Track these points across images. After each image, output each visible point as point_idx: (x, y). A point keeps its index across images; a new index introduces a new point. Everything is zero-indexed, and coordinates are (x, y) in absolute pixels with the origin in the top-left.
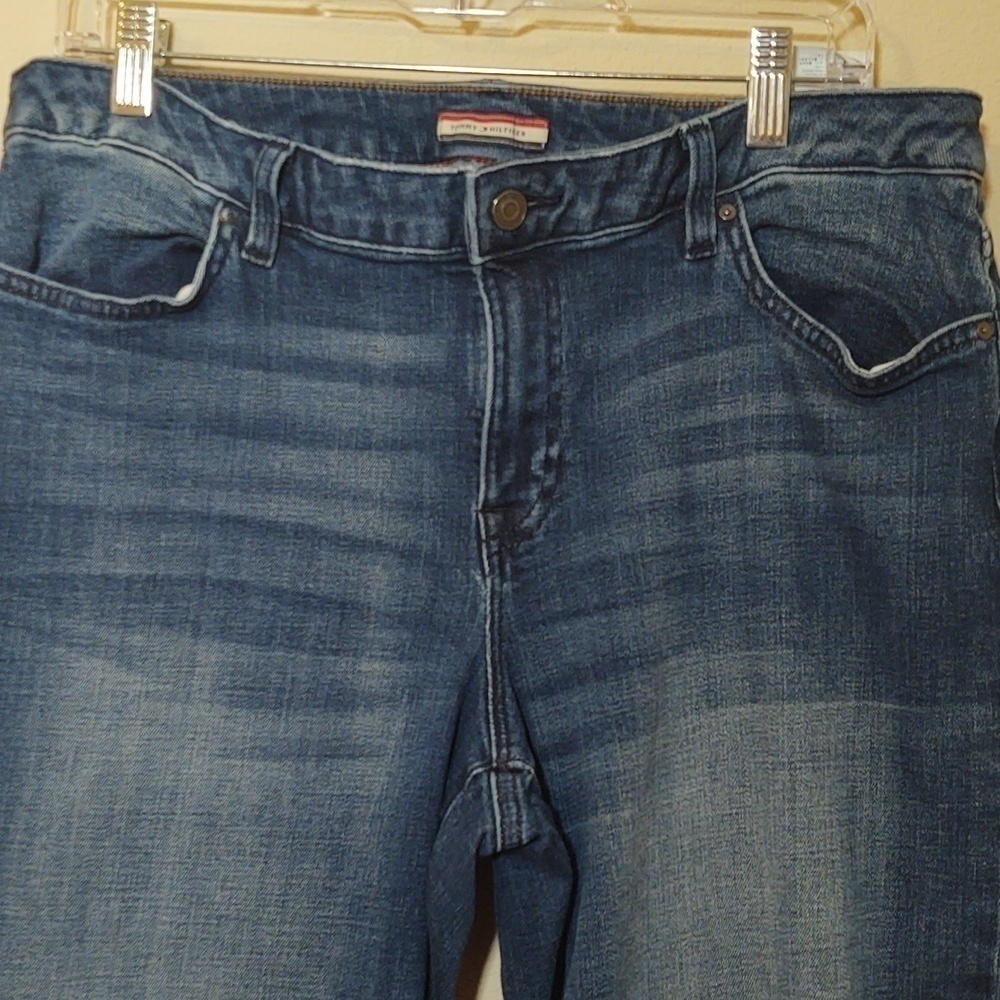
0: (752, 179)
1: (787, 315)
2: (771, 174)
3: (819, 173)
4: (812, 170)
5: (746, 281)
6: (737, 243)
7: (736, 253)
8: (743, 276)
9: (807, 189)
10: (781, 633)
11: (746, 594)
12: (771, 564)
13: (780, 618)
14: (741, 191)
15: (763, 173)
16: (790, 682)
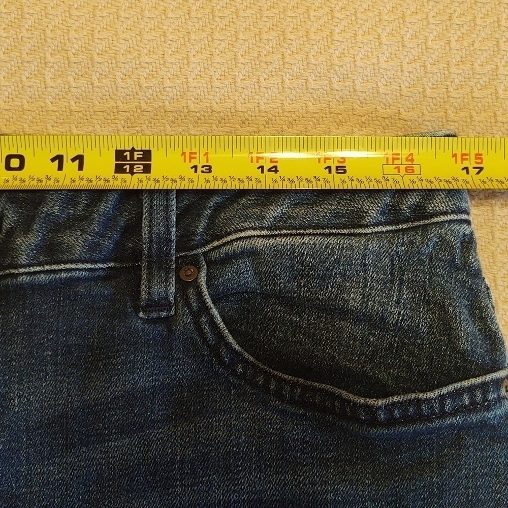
0: (216, 244)
1: (261, 380)
2: (237, 239)
3: (291, 235)
4: (284, 232)
5: (209, 346)
6: (195, 305)
7: (196, 316)
8: (205, 340)
9: (277, 252)
14: (205, 254)
15: (229, 238)
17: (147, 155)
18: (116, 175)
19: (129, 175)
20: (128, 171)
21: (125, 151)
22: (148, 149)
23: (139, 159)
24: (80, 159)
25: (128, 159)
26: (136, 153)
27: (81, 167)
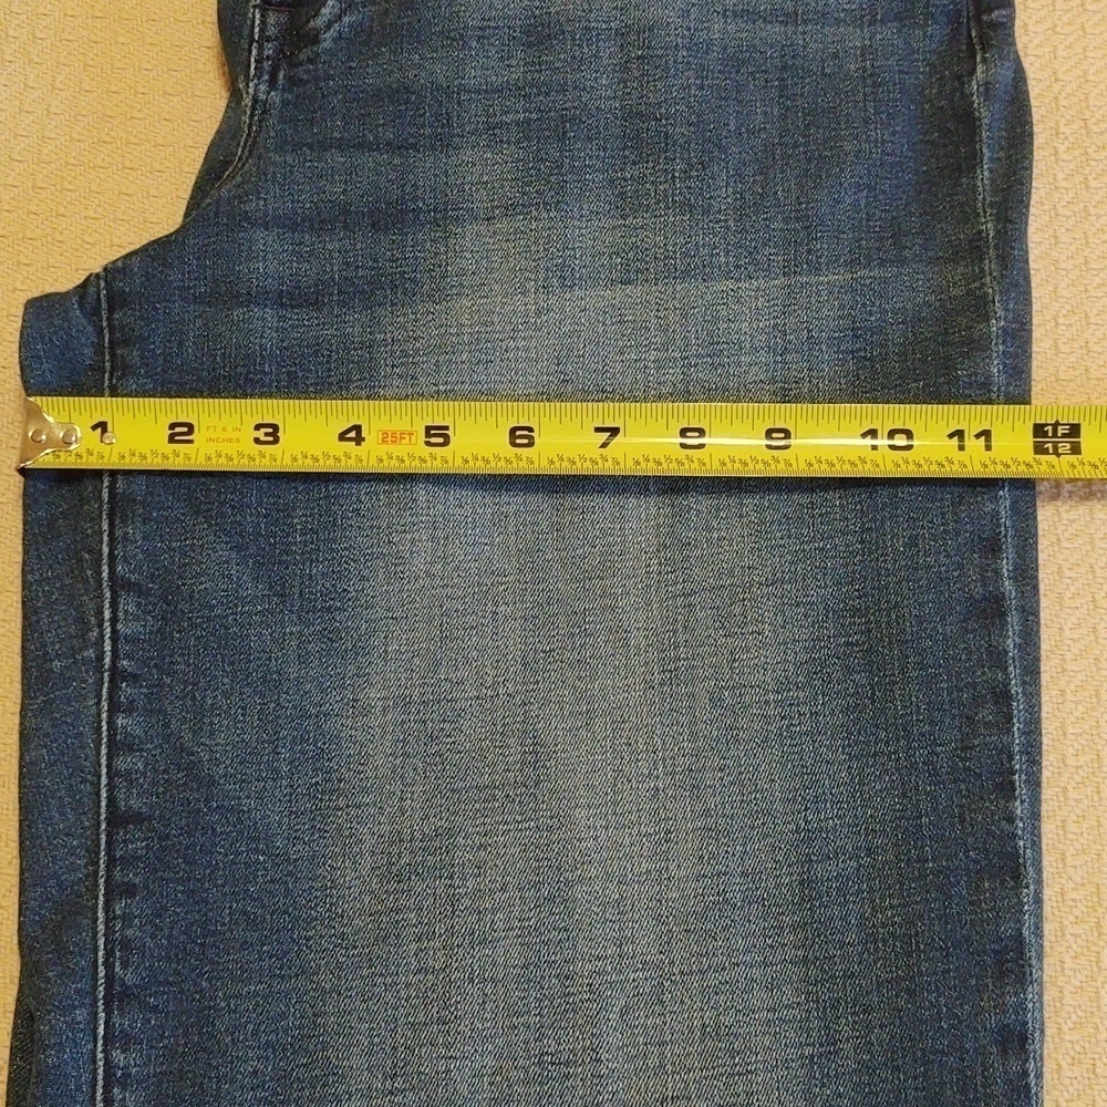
10: (673, 195)
11: (624, 149)
12: (663, 111)
13: (673, 177)
16: (686, 255)
17: (1075, 430)
18: (1038, 457)
19: (1054, 456)
20: (1051, 451)
21: (1047, 425)
22: (1076, 422)
23: (1064, 436)
24: (986, 434)
25: (1050, 435)
26: (1060, 427)
27: (988, 448)
